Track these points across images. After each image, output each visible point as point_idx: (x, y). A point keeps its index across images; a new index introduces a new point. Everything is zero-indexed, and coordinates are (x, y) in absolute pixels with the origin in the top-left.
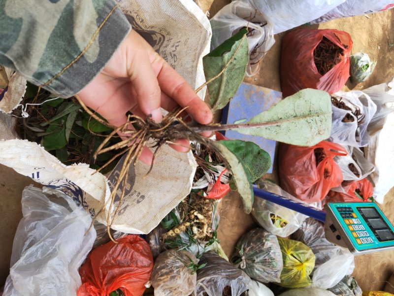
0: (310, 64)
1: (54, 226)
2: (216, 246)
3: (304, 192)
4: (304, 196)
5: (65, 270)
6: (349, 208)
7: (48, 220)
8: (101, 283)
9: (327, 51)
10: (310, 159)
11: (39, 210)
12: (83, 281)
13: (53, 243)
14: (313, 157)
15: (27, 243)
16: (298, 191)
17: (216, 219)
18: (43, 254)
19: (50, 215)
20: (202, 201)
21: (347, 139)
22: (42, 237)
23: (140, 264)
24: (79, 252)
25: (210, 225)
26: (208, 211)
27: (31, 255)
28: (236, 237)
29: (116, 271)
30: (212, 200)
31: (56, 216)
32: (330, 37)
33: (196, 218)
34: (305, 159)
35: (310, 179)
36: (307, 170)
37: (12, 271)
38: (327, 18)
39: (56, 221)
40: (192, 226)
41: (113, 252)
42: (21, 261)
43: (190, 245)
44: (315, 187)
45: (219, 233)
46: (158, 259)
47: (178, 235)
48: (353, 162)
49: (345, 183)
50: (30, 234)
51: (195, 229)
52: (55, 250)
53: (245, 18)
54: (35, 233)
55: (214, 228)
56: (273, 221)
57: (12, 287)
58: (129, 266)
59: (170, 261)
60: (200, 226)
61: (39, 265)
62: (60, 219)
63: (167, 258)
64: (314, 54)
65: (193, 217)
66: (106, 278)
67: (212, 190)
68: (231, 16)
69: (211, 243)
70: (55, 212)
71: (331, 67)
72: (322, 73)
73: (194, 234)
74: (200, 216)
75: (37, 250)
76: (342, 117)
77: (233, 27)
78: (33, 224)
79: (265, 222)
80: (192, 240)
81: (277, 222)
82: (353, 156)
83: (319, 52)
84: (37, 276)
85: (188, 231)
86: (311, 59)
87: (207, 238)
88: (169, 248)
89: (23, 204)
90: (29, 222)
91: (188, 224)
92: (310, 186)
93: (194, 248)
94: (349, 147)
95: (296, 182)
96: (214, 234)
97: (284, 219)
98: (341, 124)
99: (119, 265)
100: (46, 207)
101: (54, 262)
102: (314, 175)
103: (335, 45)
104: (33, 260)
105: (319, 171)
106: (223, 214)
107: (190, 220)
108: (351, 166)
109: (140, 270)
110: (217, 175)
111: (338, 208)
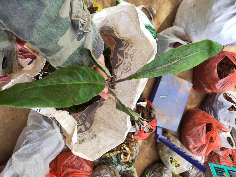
0: (214, 71)
1: (42, 135)
2: (133, 168)
3: (195, 148)
4: (194, 151)
5: (42, 162)
6: (223, 169)
7: (39, 130)
8: (60, 175)
9: (226, 65)
10: (203, 129)
11: (36, 124)
12: (51, 171)
13: (39, 145)
14: (205, 128)
15: (26, 141)
16: (191, 147)
17: (136, 152)
18: (32, 150)
19: (41, 128)
20: (130, 139)
21: (229, 121)
22: (34, 139)
23: (85, 169)
24: (52, 153)
25: (132, 155)
26: (133, 146)
27: (26, 149)
28: (146, 166)
29: (71, 170)
30: (136, 140)
31: (45, 129)
32: (230, 57)
33: (125, 149)
34: (199, 128)
35: (200, 141)
36: (199, 135)
37: (13, 156)
38: (230, 45)
39: (44, 132)
40: (121, 153)
41: (71, 158)
42: (20, 151)
43: (117, 165)
44: (203, 147)
45: (136, 161)
46: (96, 169)
47: (111, 157)
48: (231, 136)
49: (222, 149)
50: (28, 136)
51: (122, 156)
52: (39, 149)
53: (179, 37)
54: (30, 136)
55: (134, 157)
56: (171, 162)
57: (11, 164)
58: (78, 169)
59: (103, 172)
60: (126, 154)
61: (29, 156)
62: (47, 131)
63: (102, 169)
64: (218, 65)
65: (122, 148)
66: (64, 173)
67: (137, 135)
68: (171, 34)
69: (130, 166)
70: (45, 127)
71: (227, 75)
72: (221, 77)
73: (121, 159)
74: (127, 149)
75: (29, 147)
76: (228, 107)
77: (171, 41)
78: (31, 131)
79: (166, 161)
80: (119, 162)
81: (174, 163)
82: (231, 133)
83: (221, 65)
84: (26, 162)
85: (118, 156)
86: (215, 68)
87: (128, 163)
88: (104, 163)
89: (29, 118)
90: (29, 129)
91: (119, 152)
92: (199, 145)
93: (119, 167)
94: (230, 126)
95: (191, 141)
96: (133, 161)
97: (178, 163)
98: (228, 111)
99: (73, 167)
100: (40, 122)
101: (37, 156)
102: (203, 139)
103: (232, 63)
104: (26, 152)
105: (207, 137)
106: (141, 149)
107: (120, 150)
108: (229, 139)
109: (84, 173)
110: (142, 126)
111: (215, 167)
